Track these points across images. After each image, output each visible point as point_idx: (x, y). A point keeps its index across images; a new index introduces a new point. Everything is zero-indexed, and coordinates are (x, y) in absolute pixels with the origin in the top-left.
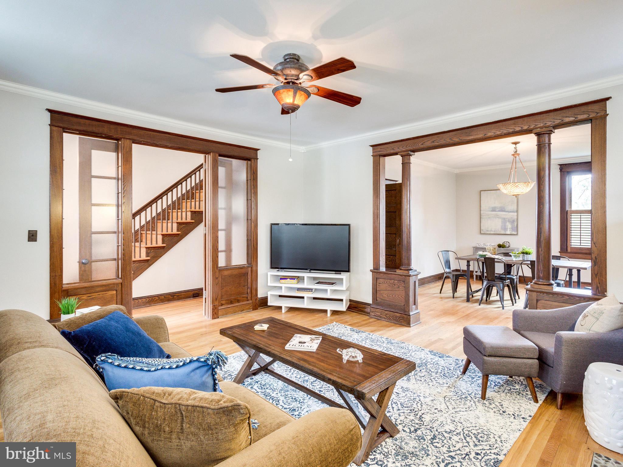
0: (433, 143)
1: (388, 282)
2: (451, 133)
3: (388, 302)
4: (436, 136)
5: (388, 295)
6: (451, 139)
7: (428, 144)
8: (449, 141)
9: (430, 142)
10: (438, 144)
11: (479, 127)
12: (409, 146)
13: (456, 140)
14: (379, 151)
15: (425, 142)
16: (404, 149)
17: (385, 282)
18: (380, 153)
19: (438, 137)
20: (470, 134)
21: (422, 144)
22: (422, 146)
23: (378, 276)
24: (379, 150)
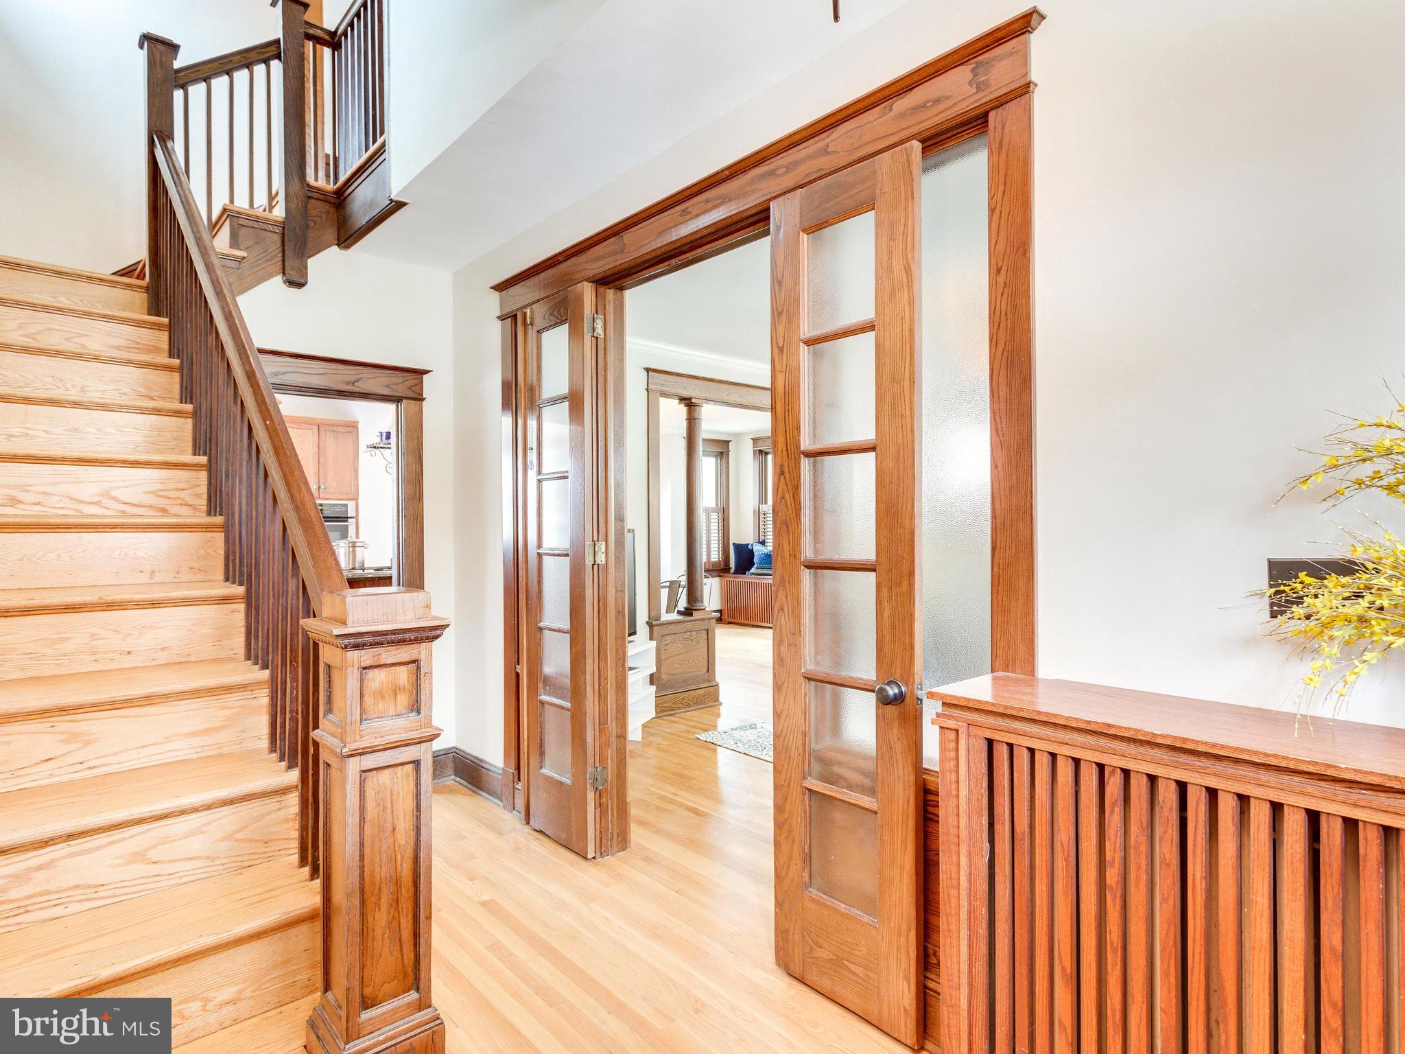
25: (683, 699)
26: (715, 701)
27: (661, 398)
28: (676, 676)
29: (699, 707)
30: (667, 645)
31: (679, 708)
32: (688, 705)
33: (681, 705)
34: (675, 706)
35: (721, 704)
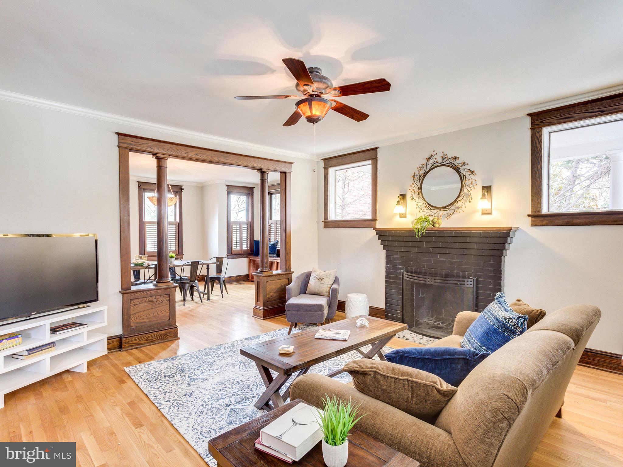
0: (196, 156)
1: (147, 300)
2: (213, 152)
3: (147, 323)
4: (199, 150)
5: (148, 315)
6: (212, 157)
7: (191, 154)
8: (211, 158)
9: (193, 153)
10: (200, 157)
11: (233, 155)
12: (171, 151)
13: (216, 159)
14: (130, 144)
15: (188, 152)
16: (165, 152)
17: (143, 301)
18: (132, 146)
19: (201, 152)
20: (227, 159)
21: (186, 153)
22: (185, 155)
23: (132, 297)
24: (130, 142)
25: (148, 337)
26: (175, 337)
27: (130, 152)
28: (144, 324)
29: (161, 341)
30: (135, 305)
31: (145, 343)
32: (153, 341)
33: (146, 342)
34: (140, 342)
35: (179, 338)
